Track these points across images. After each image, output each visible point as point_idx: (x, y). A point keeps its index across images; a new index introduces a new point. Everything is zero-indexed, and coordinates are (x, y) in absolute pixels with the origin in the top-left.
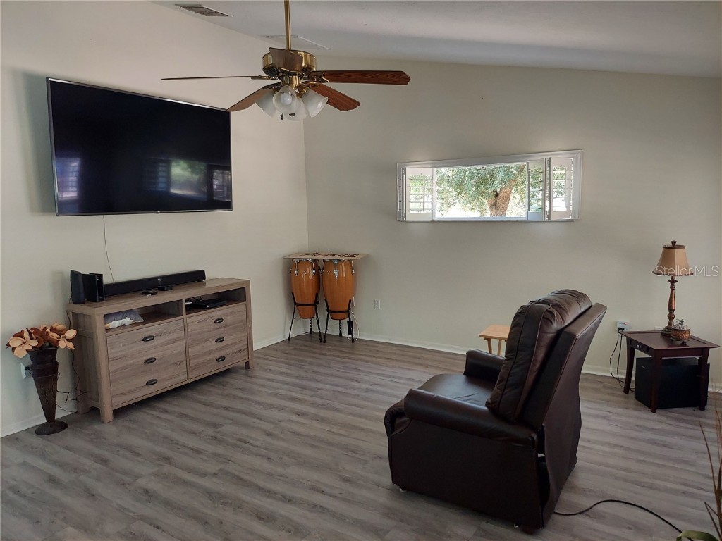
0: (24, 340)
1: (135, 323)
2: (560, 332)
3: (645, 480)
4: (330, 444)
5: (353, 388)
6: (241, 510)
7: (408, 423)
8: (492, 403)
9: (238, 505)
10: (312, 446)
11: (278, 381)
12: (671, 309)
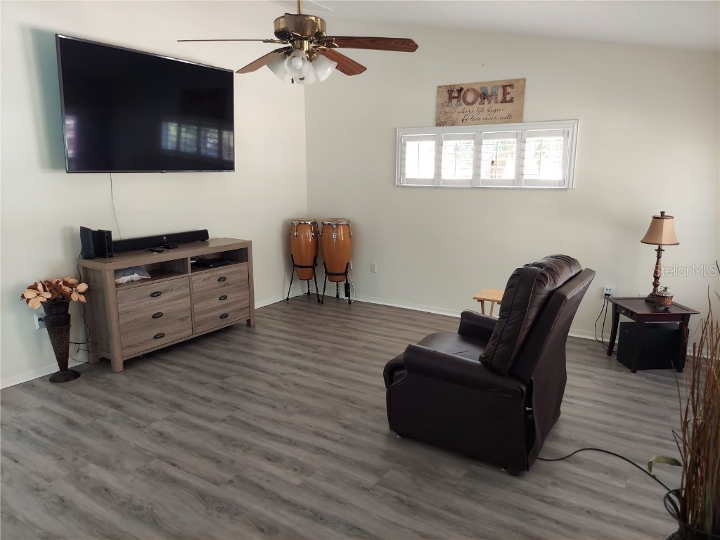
0: (38, 292)
1: (143, 279)
2: (551, 293)
3: (623, 432)
4: (330, 395)
5: (350, 346)
6: (249, 451)
7: (406, 375)
8: (485, 358)
9: (247, 448)
10: (314, 396)
11: (279, 338)
12: (656, 278)
